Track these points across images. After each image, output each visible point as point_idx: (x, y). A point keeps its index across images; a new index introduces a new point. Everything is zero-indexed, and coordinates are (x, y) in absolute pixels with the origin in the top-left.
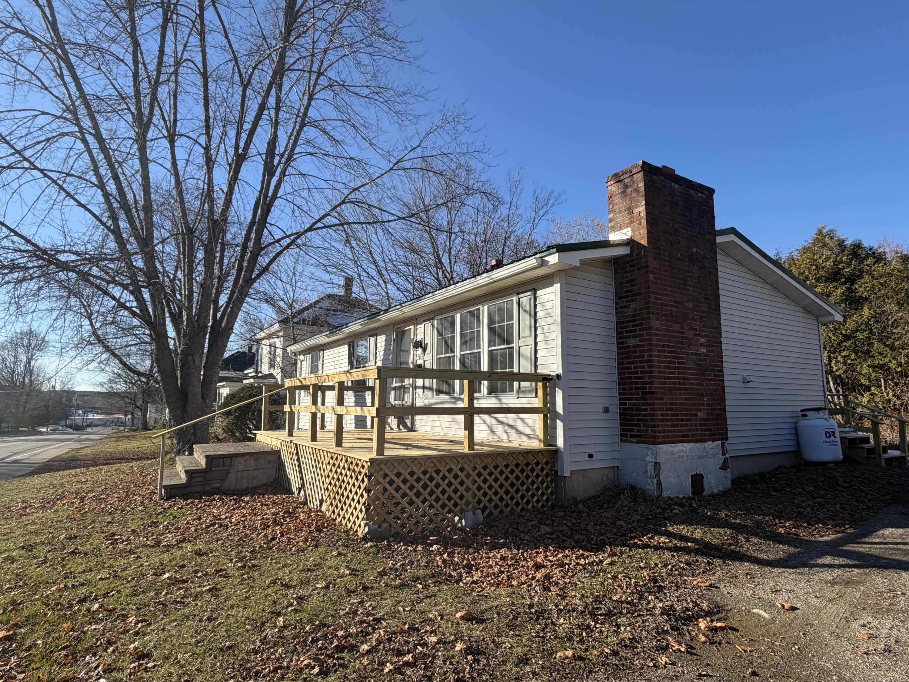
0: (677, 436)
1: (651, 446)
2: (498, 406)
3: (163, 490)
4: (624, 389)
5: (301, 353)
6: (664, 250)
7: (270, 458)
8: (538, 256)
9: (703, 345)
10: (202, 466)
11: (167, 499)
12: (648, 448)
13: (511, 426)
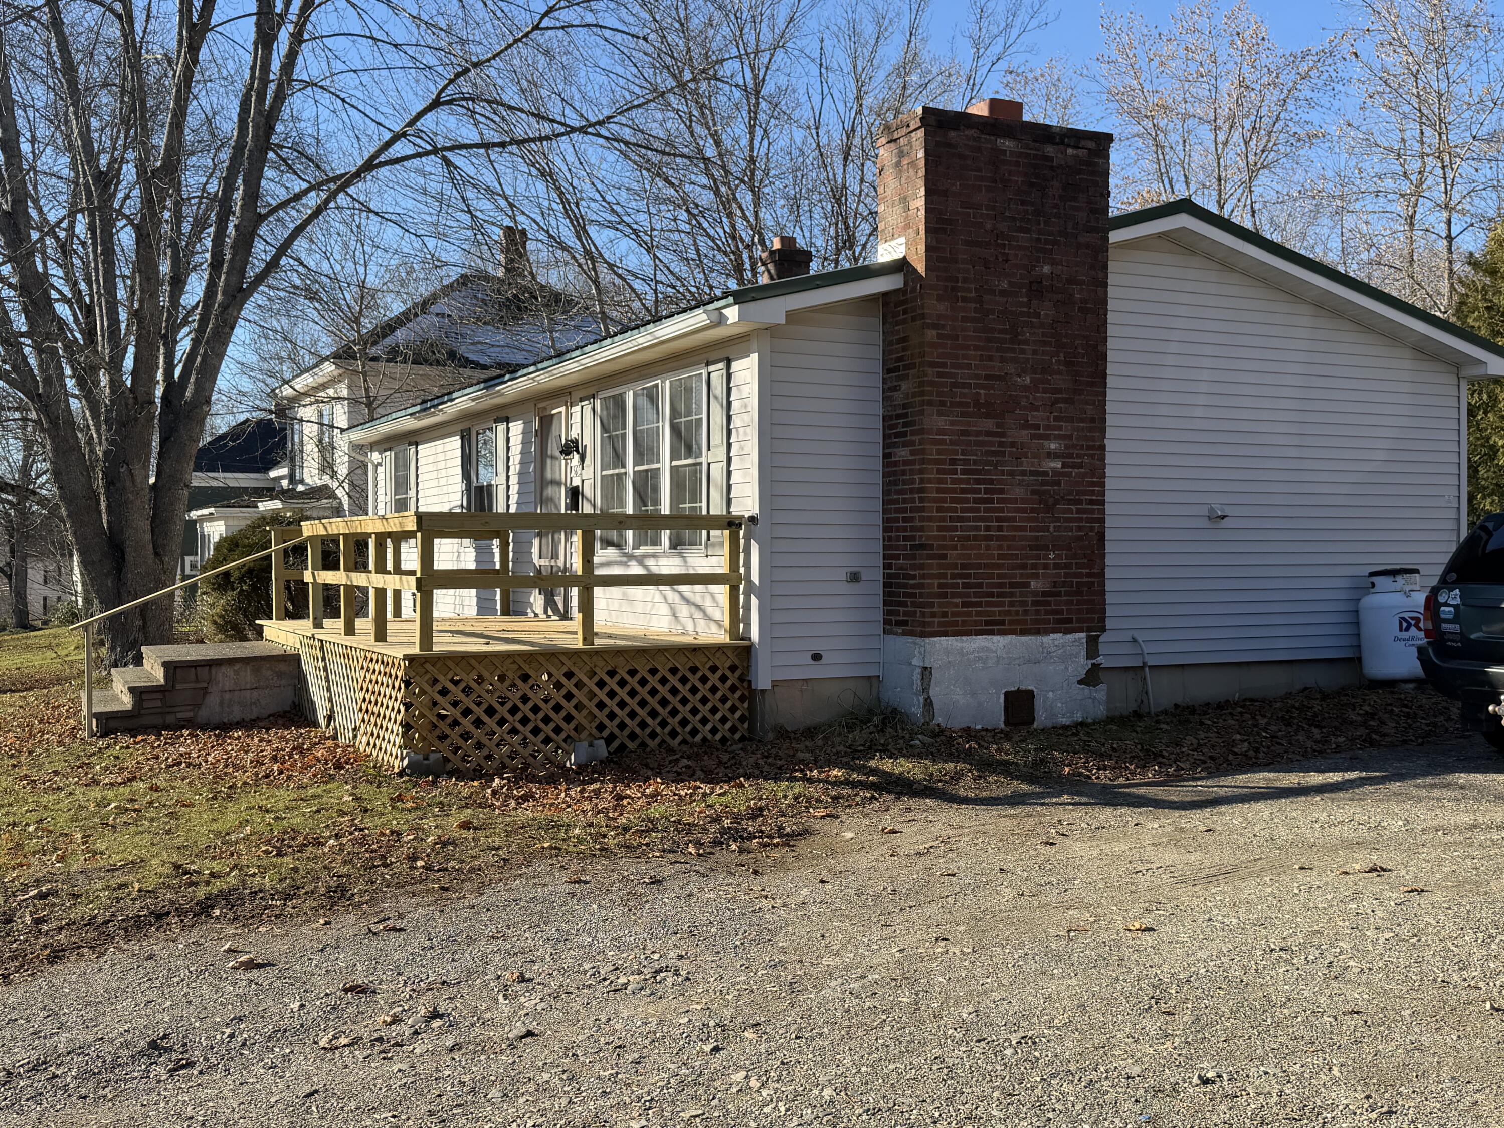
0: (976, 623)
1: (919, 640)
2: (683, 571)
3: (94, 721)
4: (890, 539)
5: (374, 446)
6: (965, 280)
7: (283, 667)
8: (711, 307)
9: (1051, 455)
10: (158, 681)
11: (101, 737)
12: (915, 644)
13: (698, 607)
